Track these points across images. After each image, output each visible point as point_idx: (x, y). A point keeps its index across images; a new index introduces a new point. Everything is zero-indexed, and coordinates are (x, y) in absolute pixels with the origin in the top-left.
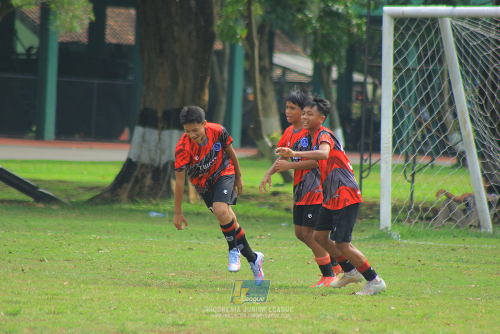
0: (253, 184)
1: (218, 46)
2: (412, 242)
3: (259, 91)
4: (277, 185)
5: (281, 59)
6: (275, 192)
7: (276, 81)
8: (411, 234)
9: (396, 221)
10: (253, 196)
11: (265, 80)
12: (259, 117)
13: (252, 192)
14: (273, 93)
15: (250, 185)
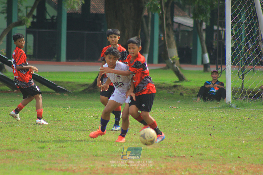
0: (164, 82)
1: (146, 13)
2: (242, 109)
3: (166, 35)
4: (176, 82)
5: (178, 19)
6: (175, 85)
7: (175, 30)
8: (242, 105)
9: (234, 98)
10: (164, 88)
11: (169, 30)
12: (166, 48)
13: (163, 85)
14: (173, 36)
15: (162, 82)
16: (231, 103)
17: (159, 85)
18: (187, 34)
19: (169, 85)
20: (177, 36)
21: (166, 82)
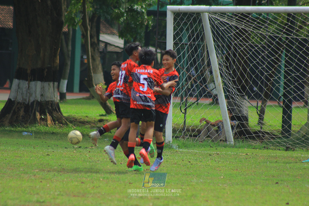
0: (87, 115)
1: (65, 29)
2: (185, 150)
3: (90, 57)
4: (102, 115)
5: (104, 37)
6: (101, 119)
7: (102, 51)
8: (185, 145)
9: (175, 137)
10: (87, 122)
11: (94, 50)
12: (91, 73)
13: (86, 119)
14: (99, 59)
15: (85, 115)
16: (171, 142)
17: (81, 119)
18: (115, 56)
19: (94, 119)
20: (103, 59)
21: (89, 115)
